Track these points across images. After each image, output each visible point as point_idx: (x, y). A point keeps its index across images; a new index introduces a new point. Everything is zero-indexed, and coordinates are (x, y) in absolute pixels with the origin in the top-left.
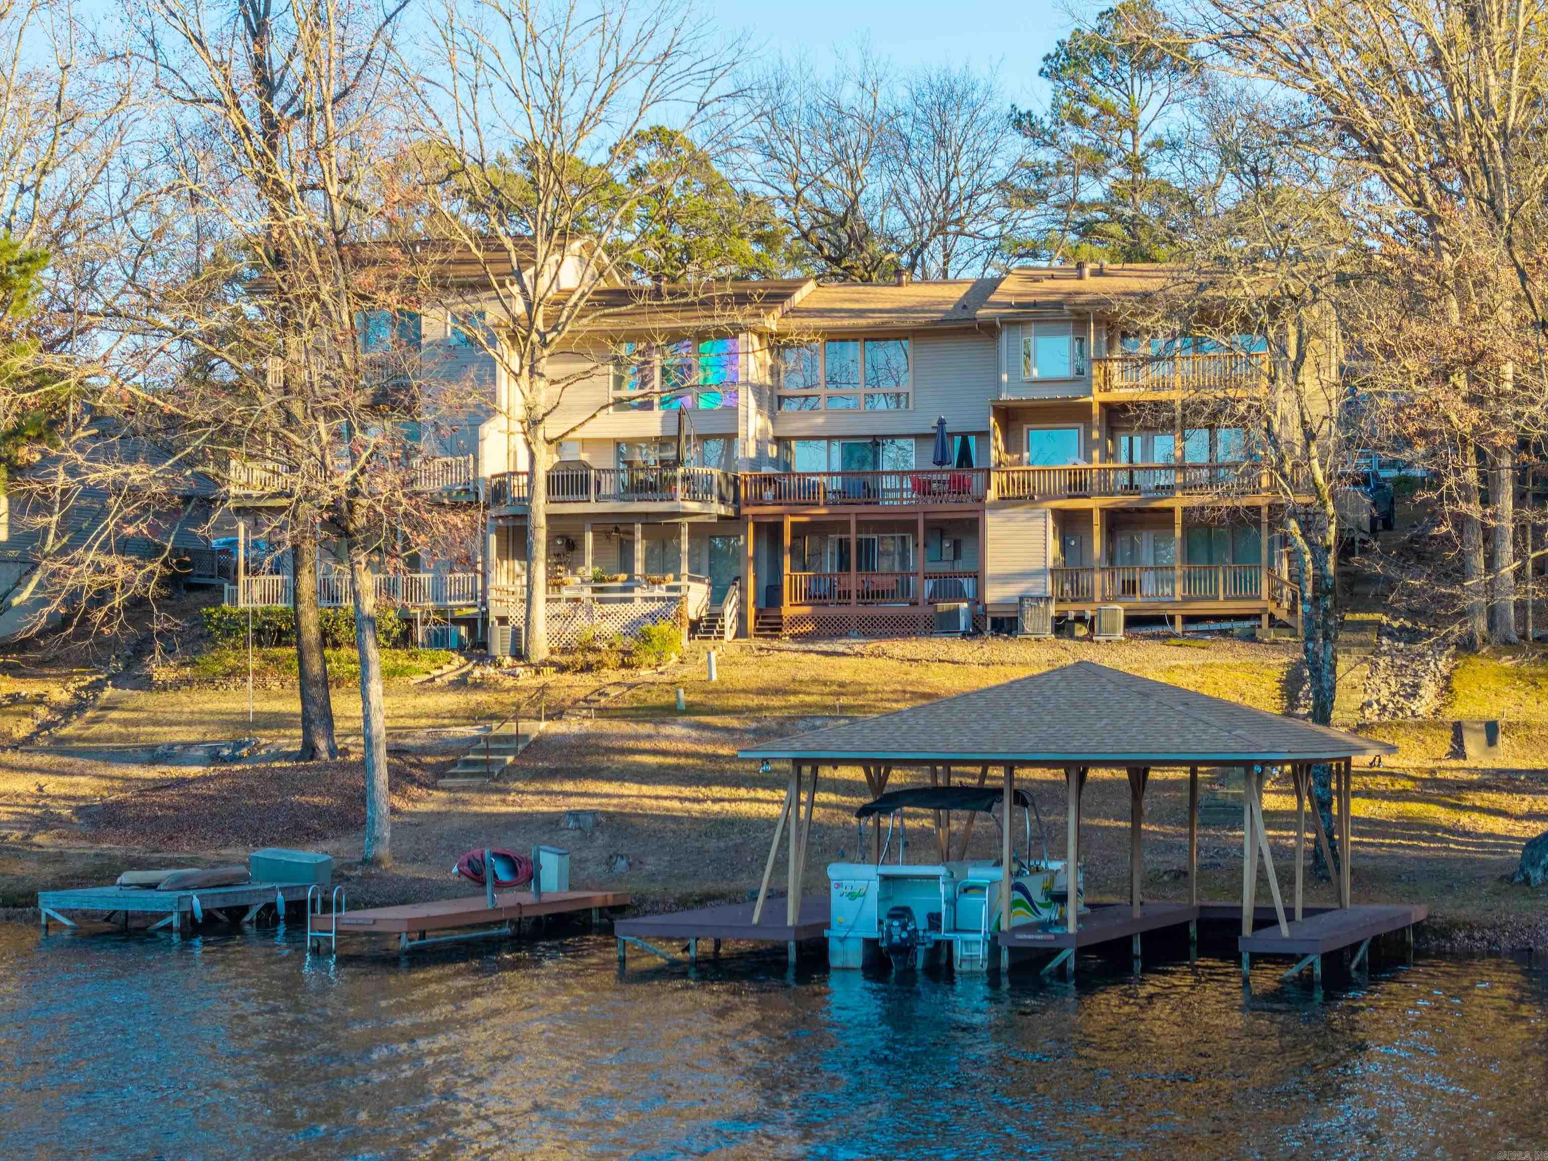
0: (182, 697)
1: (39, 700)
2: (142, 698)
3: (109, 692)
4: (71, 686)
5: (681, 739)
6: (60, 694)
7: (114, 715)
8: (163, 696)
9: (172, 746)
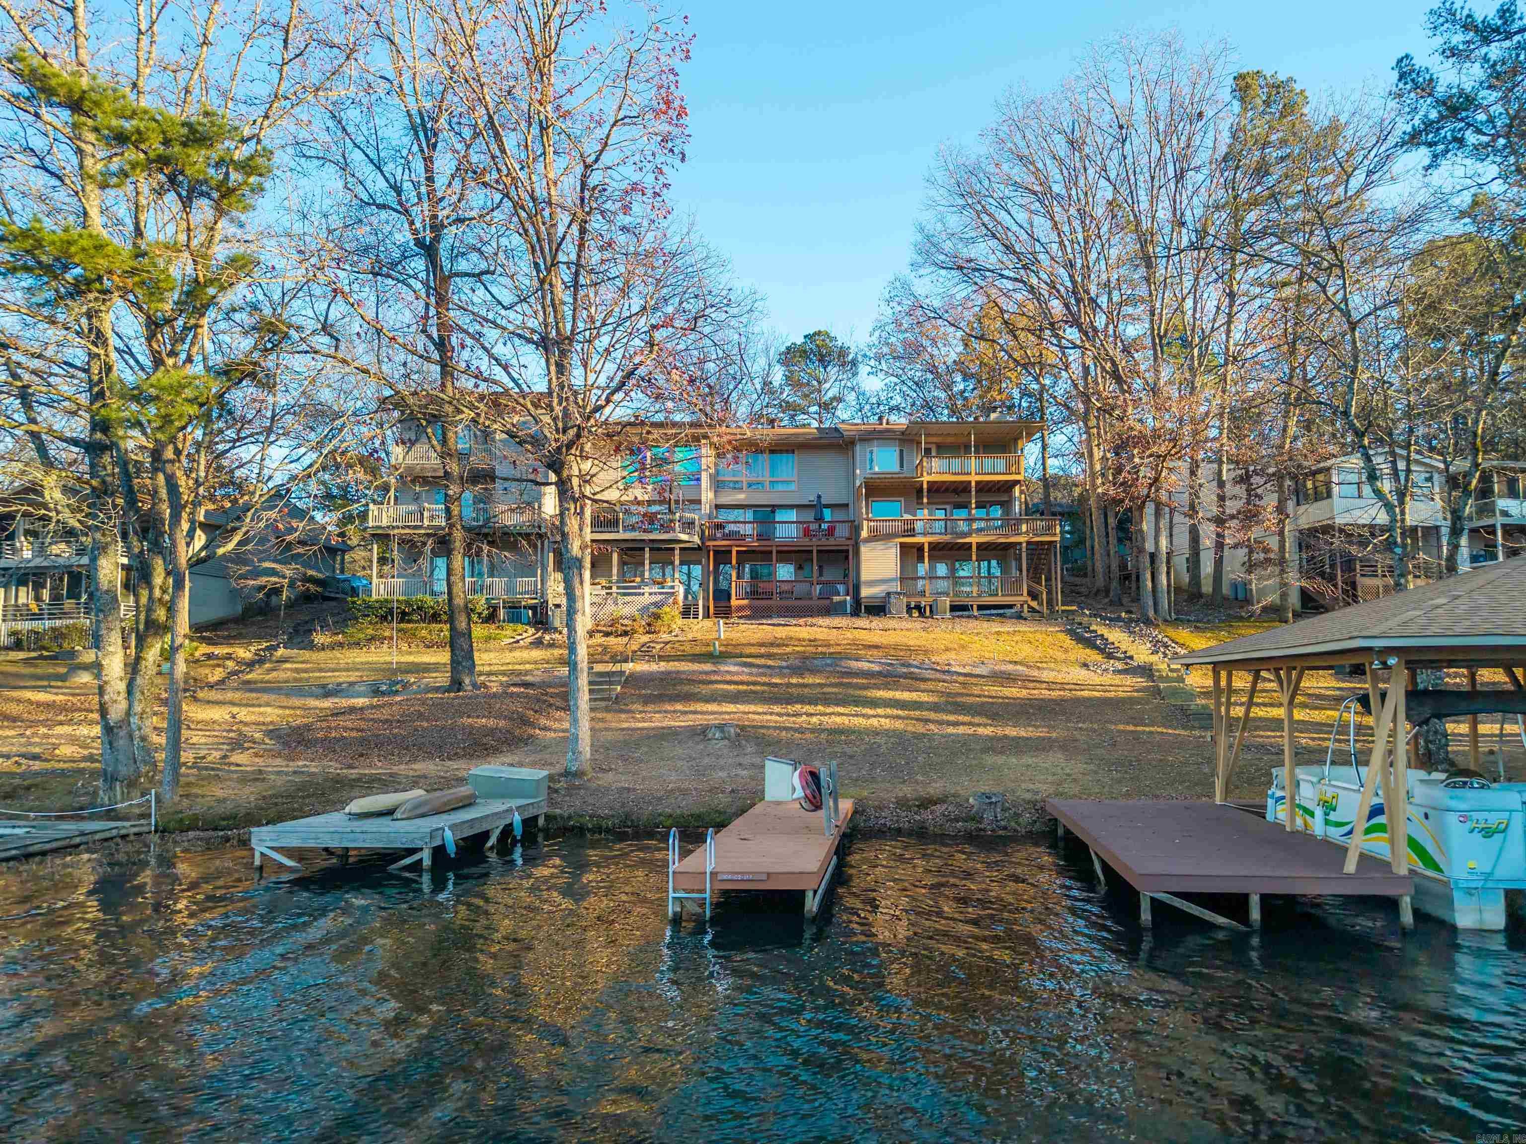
0: (337, 653)
1: (229, 657)
2: (306, 654)
3: (281, 652)
4: (252, 649)
5: (737, 673)
6: (244, 653)
7: (288, 665)
8: (322, 655)
9: (339, 684)
